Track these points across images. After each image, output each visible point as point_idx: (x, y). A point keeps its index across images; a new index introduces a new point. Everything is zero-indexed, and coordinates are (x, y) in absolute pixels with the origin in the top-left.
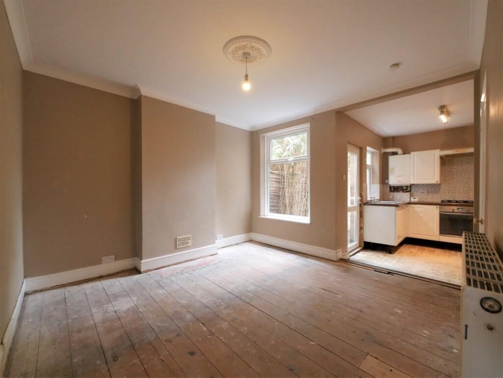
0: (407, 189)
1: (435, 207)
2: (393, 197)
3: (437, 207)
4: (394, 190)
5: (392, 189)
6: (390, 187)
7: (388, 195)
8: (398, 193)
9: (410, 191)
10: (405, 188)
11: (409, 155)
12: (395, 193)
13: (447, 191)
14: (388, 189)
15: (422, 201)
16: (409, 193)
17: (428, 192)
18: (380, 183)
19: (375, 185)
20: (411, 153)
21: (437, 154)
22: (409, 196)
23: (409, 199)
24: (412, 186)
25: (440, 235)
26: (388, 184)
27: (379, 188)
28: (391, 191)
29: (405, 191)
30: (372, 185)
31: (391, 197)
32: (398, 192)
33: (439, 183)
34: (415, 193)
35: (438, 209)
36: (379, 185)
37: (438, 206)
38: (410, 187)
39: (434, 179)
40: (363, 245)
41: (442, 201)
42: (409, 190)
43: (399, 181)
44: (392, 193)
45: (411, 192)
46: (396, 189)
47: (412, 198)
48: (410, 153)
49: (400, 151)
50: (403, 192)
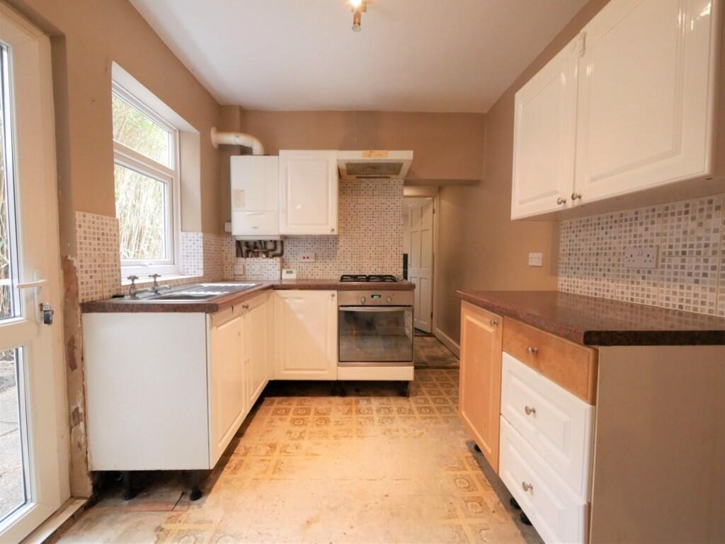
0: (275, 249)
1: (328, 293)
2: (244, 270)
3: (333, 295)
4: (248, 251)
5: (244, 249)
6: (239, 243)
7: (233, 265)
8: (256, 259)
9: (281, 255)
10: (270, 246)
11: (276, 157)
12: (249, 260)
13: (349, 255)
14: (234, 250)
15: (305, 277)
16: (278, 259)
17: (316, 257)
18: (203, 231)
19: (191, 235)
20: (282, 152)
21: (332, 160)
22: (278, 266)
23: (278, 273)
24: (286, 243)
25: (338, 365)
26: (230, 234)
27: (201, 243)
28: (239, 253)
29: (271, 254)
30: (181, 234)
31: (239, 270)
32: (257, 256)
33: (335, 233)
34: (291, 260)
35: (336, 298)
36: (201, 234)
37: (335, 292)
38: (282, 243)
39: (327, 224)
40: (87, 488)
41: (342, 279)
42: (278, 251)
43: (255, 228)
44: (242, 260)
45: (284, 256)
46: (250, 248)
47: (284, 271)
48: (277, 154)
49: (256, 146)
50: (267, 256)
